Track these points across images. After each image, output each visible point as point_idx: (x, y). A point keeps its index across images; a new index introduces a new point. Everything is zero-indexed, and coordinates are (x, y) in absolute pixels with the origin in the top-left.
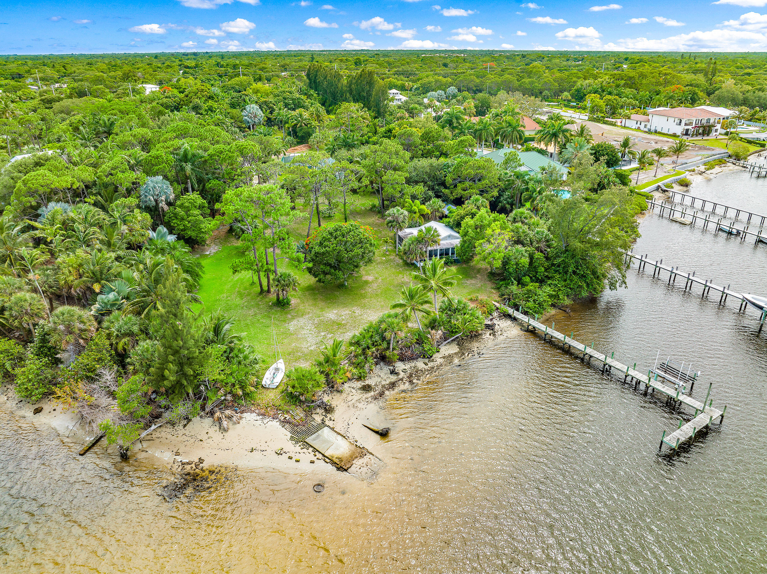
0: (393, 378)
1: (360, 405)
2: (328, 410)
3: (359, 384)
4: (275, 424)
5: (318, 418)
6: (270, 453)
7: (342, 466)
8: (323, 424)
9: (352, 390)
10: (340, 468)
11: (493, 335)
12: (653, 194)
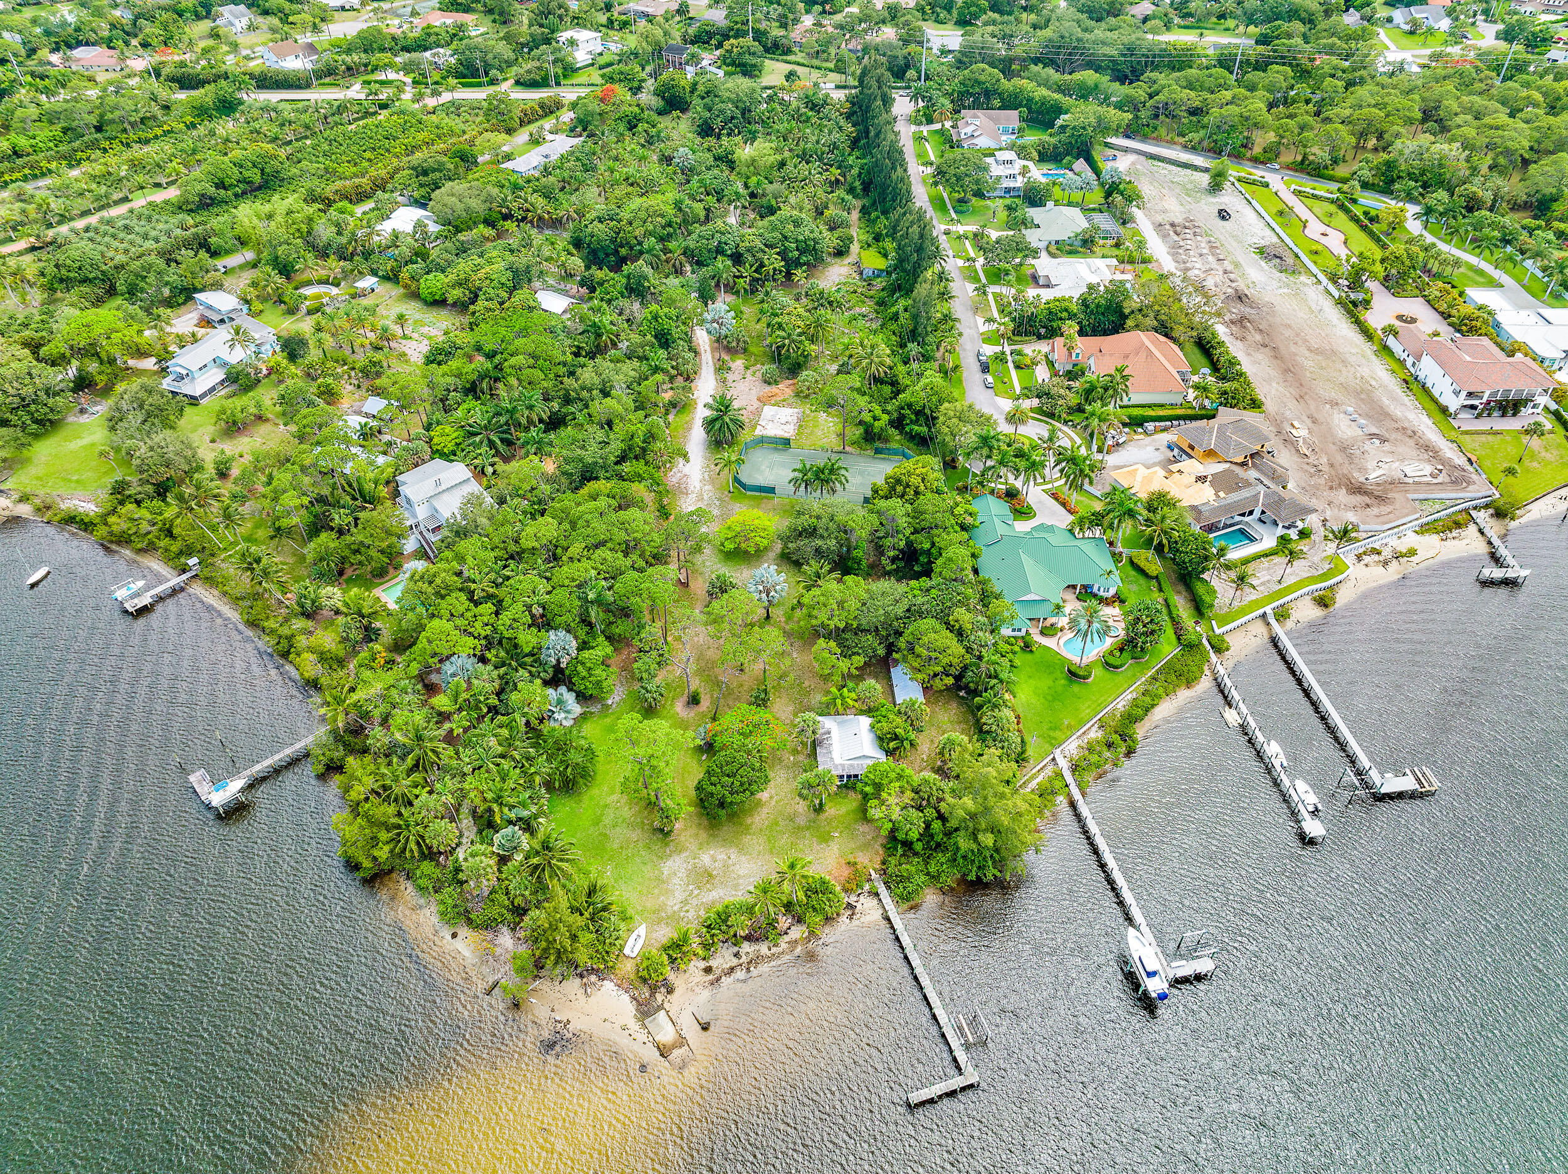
0: (735, 961)
1: (697, 990)
2: (670, 991)
3: (703, 965)
4: (626, 998)
5: (659, 997)
6: (617, 1026)
7: (664, 1052)
8: (661, 1007)
9: (696, 966)
10: (662, 1055)
11: (851, 917)
12: (1250, 627)
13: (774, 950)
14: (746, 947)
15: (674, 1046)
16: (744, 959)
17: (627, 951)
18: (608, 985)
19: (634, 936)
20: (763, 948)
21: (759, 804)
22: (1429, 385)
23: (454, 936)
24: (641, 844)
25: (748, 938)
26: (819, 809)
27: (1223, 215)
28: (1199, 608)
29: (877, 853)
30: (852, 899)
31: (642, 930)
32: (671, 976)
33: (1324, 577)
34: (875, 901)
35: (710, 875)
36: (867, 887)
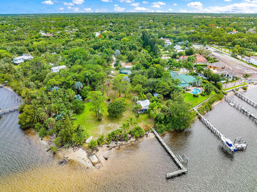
0: (116, 145)
1: (105, 151)
2: (97, 151)
3: (107, 145)
4: (85, 152)
5: (94, 152)
6: (81, 159)
7: (94, 165)
8: (95, 154)
9: (105, 146)
10: (93, 165)
12: (230, 92)
13: (126, 143)
14: (119, 142)
15: (97, 163)
16: (118, 144)
17: (87, 141)
18: (81, 149)
19: (89, 139)
20: (124, 143)
21: (123, 116)
23: (42, 140)
25: (119, 140)
26: (138, 117)
27: (207, 48)
29: (152, 124)
30: (147, 133)
31: (91, 138)
32: (98, 148)
34: (153, 134)
35: (110, 128)
36: (150, 131)
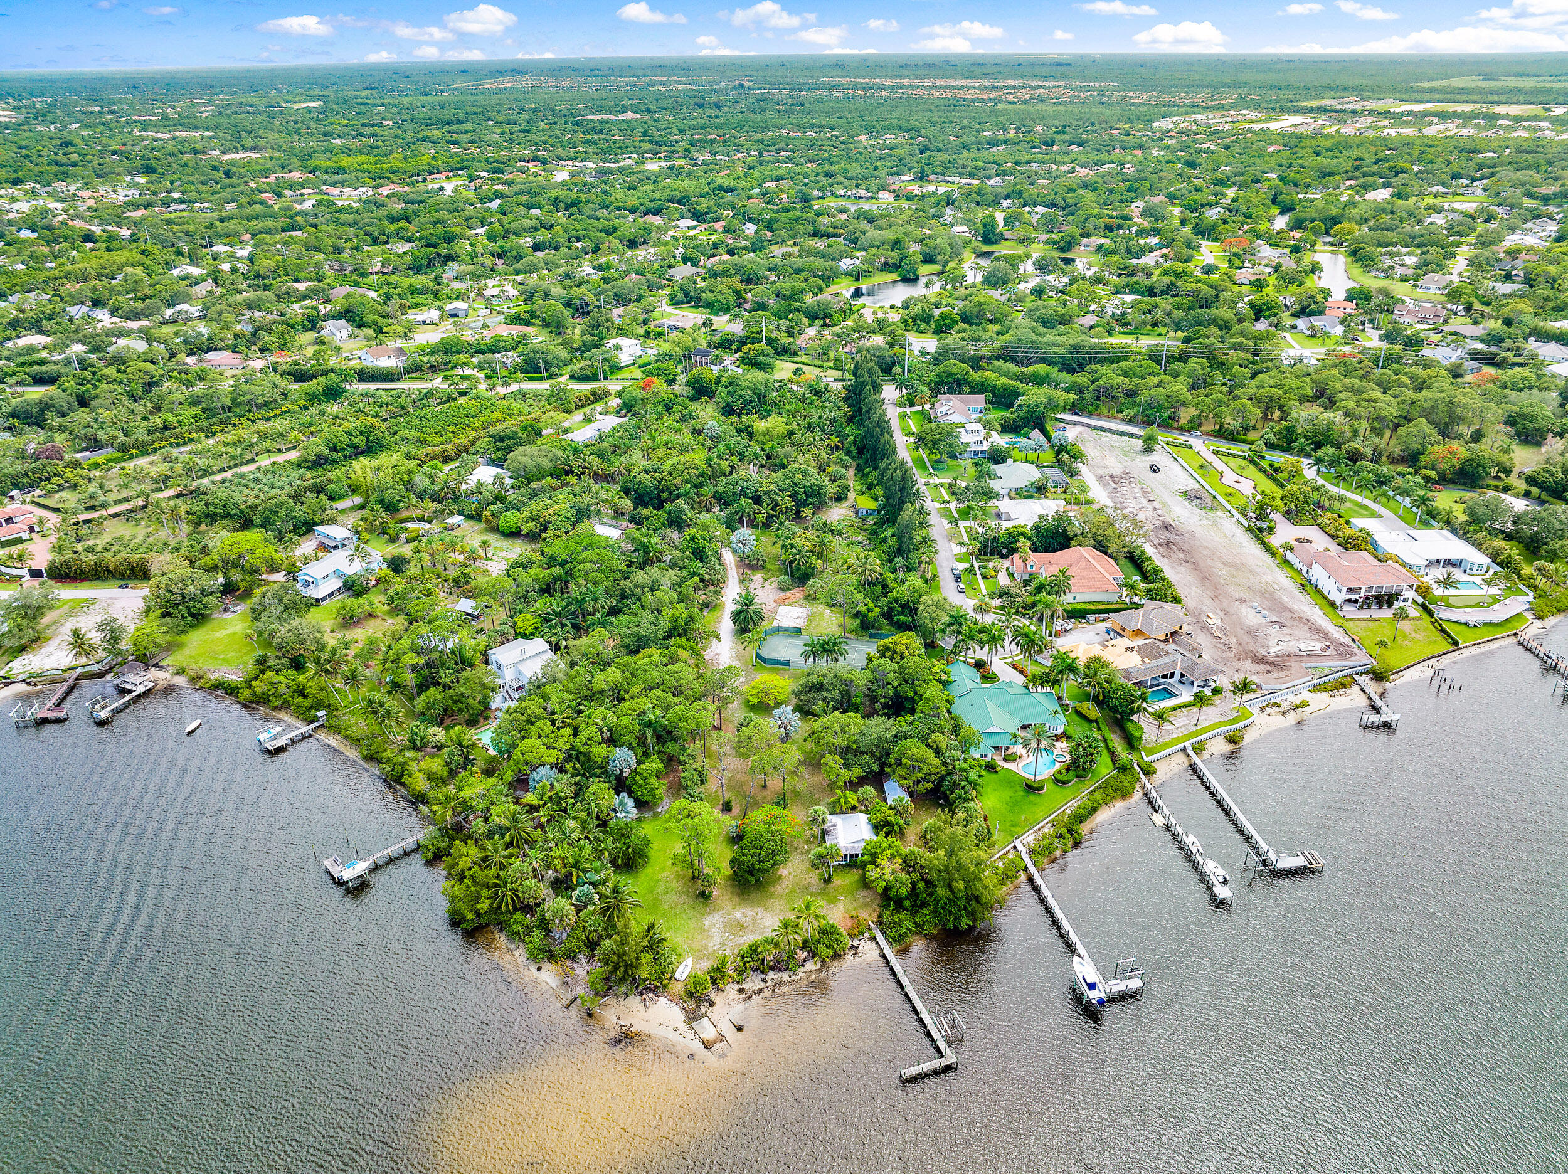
0: (763, 985)
1: (733, 1004)
2: (712, 1004)
3: (737, 987)
4: (677, 1008)
5: (703, 1009)
6: (670, 1028)
7: (707, 1045)
8: (705, 1015)
9: (731, 989)
10: (706, 1047)
11: (854, 956)
12: (1173, 758)
13: (793, 977)
14: (771, 975)
15: (715, 1042)
16: (770, 983)
17: (677, 976)
18: (663, 1000)
19: (682, 966)
20: (785, 976)
21: (780, 878)
22: (1320, 586)
23: (539, 969)
24: (686, 906)
25: (772, 968)
26: (828, 881)
27: (1154, 469)
28: (1131, 743)
29: (875, 910)
30: (856, 943)
31: (689, 961)
32: (713, 995)
33: (1233, 721)
34: (874, 944)
35: (742, 926)
36: (866, 935)
